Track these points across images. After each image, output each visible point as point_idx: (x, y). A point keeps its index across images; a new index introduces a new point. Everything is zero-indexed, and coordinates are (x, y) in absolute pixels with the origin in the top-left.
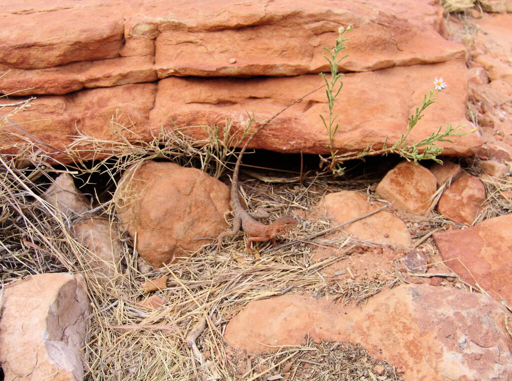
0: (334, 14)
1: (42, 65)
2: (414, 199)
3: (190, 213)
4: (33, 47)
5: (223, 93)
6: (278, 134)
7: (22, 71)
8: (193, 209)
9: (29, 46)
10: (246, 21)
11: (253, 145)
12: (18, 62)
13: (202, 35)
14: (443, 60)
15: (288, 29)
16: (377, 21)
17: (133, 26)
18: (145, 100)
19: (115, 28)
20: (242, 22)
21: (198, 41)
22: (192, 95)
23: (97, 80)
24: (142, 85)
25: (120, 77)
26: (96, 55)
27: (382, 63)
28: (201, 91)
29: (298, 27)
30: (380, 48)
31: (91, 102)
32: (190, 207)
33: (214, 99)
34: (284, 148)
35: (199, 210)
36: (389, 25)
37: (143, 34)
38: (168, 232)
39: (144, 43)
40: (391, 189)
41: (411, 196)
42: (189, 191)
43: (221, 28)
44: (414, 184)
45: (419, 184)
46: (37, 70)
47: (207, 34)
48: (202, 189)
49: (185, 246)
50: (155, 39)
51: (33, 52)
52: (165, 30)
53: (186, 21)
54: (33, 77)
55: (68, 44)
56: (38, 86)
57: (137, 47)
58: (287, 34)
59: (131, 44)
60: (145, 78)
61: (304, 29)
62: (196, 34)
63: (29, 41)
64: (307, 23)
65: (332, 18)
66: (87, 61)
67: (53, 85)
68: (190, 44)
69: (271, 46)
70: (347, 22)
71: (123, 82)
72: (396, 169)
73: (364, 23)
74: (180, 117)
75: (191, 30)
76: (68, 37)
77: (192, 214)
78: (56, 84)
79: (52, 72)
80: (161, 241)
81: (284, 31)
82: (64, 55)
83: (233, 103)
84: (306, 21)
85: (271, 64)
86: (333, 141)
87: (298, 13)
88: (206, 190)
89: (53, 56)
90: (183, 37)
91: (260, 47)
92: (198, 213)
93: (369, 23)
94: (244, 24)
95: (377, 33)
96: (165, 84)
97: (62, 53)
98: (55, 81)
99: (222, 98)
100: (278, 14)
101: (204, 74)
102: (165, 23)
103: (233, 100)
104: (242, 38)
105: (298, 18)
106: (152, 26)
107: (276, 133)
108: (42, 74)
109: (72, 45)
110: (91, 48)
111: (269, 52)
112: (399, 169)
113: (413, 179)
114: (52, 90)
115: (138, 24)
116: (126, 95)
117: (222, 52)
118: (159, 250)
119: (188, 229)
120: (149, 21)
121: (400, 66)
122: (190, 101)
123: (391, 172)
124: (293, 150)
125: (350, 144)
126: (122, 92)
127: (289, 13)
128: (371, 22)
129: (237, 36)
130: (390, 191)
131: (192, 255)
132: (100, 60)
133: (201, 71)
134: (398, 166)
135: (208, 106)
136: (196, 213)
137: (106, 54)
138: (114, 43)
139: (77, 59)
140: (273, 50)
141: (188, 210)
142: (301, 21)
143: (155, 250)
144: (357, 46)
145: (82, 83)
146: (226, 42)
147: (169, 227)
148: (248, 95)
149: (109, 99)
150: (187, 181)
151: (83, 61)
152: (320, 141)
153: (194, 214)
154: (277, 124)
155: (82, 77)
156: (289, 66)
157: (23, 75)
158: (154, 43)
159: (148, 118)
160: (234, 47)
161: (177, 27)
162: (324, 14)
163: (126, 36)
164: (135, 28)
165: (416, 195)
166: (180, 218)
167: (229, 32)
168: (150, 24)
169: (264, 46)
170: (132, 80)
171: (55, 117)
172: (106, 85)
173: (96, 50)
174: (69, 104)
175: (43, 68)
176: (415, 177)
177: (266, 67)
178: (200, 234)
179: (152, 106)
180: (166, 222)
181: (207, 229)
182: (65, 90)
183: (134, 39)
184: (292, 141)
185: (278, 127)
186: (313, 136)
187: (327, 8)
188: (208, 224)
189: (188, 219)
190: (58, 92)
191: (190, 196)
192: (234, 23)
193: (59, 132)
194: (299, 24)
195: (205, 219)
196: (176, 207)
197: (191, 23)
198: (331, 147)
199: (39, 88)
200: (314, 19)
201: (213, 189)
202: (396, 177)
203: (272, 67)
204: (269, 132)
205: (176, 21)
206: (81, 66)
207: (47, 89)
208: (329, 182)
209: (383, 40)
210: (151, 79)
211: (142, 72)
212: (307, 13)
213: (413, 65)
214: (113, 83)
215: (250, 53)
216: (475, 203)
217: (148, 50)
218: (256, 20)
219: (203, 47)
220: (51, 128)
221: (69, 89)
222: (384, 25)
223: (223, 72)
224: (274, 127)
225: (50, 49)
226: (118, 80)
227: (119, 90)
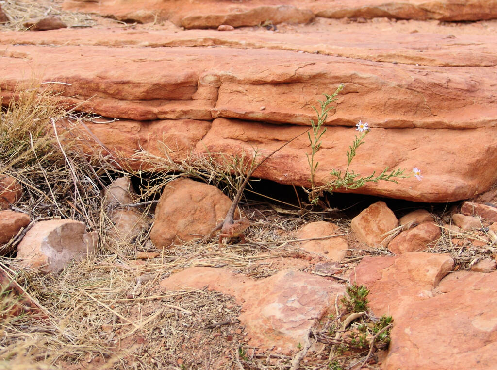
0: (358, 77)
1: (131, 97)
2: (375, 235)
3: (194, 214)
4: (126, 84)
5: (253, 133)
6: (277, 166)
7: (117, 100)
8: (197, 212)
9: (124, 83)
10: (279, 78)
11: (260, 175)
12: (115, 93)
13: (247, 87)
14: (473, 126)
15: (316, 87)
16: (406, 87)
17: (203, 76)
18: (197, 132)
19: (191, 76)
20: (276, 79)
21: (244, 91)
22: (230, 132)
23: (166, 113)
24: (199, 122)
25: (182, 113)
26: (172, 96)
27: (396, 121)
28: (237, 130)
29: (324, 86)
30: (404, 110)
31: (158, 129)
32: (196, 211)
33: (244, 137)
34: (280, 179)
35: (202, 214)
36: (423, 91)
37: (209, 83)
38: (173, 224)
39: (209, 90)
40: (359, 224)
41: (373, 232)
42: (199, 199)
43: (262, 82)
44: (377, 222)
45: (381, 222)
46: (127, 101)
47: (251, 86)
48: (211, 200)
49: (182, 237)
50: (219, 88)
51: (126, 87)
52: (224, 81)
53: (238, 75)
54: (123, 105)
55: (152, 84)
56: (123, 112)
57: (204, 92)
58: (315, 91)
59: (201, 90)
60: (202, 117)
61: (329, 88)
62: (243, 86)
63: (125, 79)
64: (332, 83)
65: (357, 81)
66: (165, 99)
67: (134, 112)
68: (239, 93)
69: (297, 99)
70: (370, 84)
71: (184, 117)
72: (368, 209)
73: (387, 87)
74: (215, 147)
75: (240, 82)
76: (152, 79)
77: (195, 216)
78: (136, 112)
79: (136, 104)
80: (167, 230)
81: (313, 88)
82: (147, 92)
83: (261, 143)
84: (331, 81)
85: (290, 113)
86: (313, 176)
87: (324, 74)
88: (213, 201)
89: (139, 91)
90: (235, 87)
91: (289, 99)
92: (200, 215)
93: (394, 88)
94: (278, 80)
95: (401, 97)
96: (216, 122)
97: (145, 90)
98: (135, 110)
99: (251, 137)
100: (305, 74)
101: (238, 116)
102: (224, 76)
103: (260, 140)
104: (277, 92)
105: (324, 78)
106: (216, 77)
107: (275, 166)
108: (129, 104)
109: (154, 85)
110: (168, 89)
111: (295, 104)
112: (371, 209)
113: (377, 217)
114: (132, 116)
115: (206, 75)
116: (184, 127)
117: (259, 101)
118: (163, 236)
119: (188, 225)
120: (215, 74)
121: (422, 127)
122: (227, 137)
123: (365, 210)
124: (286, 181)
125: (325, 179)
126: (182, 124)
127: (314, 74)
128: (397, 87)
129: (274, 90)
130: (358, 226)
131: (185, 244)
132: (176, 100)
133: (235, 113)
134: (370, 206)
135: (239, 142)
136: (198, 215)
137: (180, 95)
138: (189, 88)
139: (157, 97)
140: (298, 103)
141: (193, 212)
142: (327, 81)
143: (161, 236)
144: (376, 106)
145: (155, 114)
146: (263, 94)
147: (174, 221)
148: (272, 137)
149: (170, 128)
150: (200, 193)
151: (162, 99)
152: (305, 175)
153: (197, 216)
154: (278, 159)
155: (156, 110)
156: (307, 116)
157: (116, 103)
158: (218, 91)
159: (195, 146)
160: (269, 98)
161: (232, 80)
162: (348, 77)
163: (199, 84)
164: (205, 78)
165: (377, 231)
166: (184, 216)
167: (268, 87)
168: (215, 75)
169: (293, 100)
170: (192, 117)
171: (129, 135)
172: (171, 118)
173: (172, 92)
174: (143, 128)
175: (131, 100)
176: (380, 216)
177: (286, 115)
178: (196, 231)
179: (201, 137)
180: (173, 216)
181: (202, 229)
182: (142, 117)
183: (203, 86)
184: (285, 173)
185: (278, 161)
186: (300, 170)
187: (352, 72)
188: (204, 225)
189: (190, 218)
190: (136, 118)
191: (199, 203)
192: (270, 79)
193: (128, 146)
194: (325, 84)
195: (203, 222)
196: (184, 208)
197: (240, 76)
198: (312, 180)
199: (124, 113)
200: (339, 80)
201: (220, 202)
202: (367, 215)
203: (291, 116)
204: (271, 164)
205: (231, 74)
206: (161, 102)
207: (129, 115)
208: (325, 218)
209: (408, 103)
210: (207, 117)
211: (200, 111)
212: (332, 75)
213: (439, 128)
214: (177, 117)
215: (280, 104)
216: (418, 241)
217: (211, 96)
218: (287, 77)
219: (246, 97)
220: (124, 142)
221: (145, 117)
222: (415, 91)
223: (251, 115)
224: (275, 160)
225: (137, 87)
226: (181, 115)
227: (180, 123)
